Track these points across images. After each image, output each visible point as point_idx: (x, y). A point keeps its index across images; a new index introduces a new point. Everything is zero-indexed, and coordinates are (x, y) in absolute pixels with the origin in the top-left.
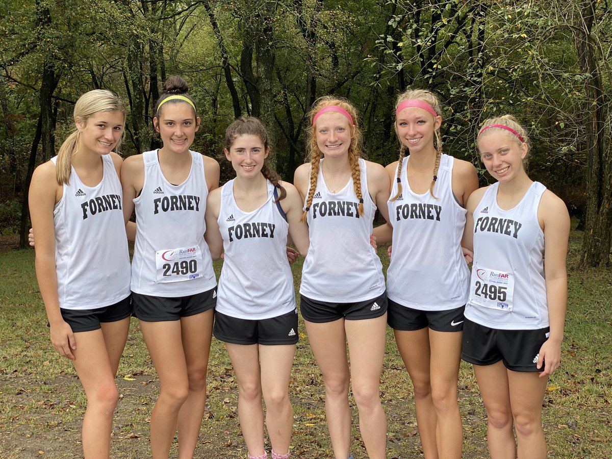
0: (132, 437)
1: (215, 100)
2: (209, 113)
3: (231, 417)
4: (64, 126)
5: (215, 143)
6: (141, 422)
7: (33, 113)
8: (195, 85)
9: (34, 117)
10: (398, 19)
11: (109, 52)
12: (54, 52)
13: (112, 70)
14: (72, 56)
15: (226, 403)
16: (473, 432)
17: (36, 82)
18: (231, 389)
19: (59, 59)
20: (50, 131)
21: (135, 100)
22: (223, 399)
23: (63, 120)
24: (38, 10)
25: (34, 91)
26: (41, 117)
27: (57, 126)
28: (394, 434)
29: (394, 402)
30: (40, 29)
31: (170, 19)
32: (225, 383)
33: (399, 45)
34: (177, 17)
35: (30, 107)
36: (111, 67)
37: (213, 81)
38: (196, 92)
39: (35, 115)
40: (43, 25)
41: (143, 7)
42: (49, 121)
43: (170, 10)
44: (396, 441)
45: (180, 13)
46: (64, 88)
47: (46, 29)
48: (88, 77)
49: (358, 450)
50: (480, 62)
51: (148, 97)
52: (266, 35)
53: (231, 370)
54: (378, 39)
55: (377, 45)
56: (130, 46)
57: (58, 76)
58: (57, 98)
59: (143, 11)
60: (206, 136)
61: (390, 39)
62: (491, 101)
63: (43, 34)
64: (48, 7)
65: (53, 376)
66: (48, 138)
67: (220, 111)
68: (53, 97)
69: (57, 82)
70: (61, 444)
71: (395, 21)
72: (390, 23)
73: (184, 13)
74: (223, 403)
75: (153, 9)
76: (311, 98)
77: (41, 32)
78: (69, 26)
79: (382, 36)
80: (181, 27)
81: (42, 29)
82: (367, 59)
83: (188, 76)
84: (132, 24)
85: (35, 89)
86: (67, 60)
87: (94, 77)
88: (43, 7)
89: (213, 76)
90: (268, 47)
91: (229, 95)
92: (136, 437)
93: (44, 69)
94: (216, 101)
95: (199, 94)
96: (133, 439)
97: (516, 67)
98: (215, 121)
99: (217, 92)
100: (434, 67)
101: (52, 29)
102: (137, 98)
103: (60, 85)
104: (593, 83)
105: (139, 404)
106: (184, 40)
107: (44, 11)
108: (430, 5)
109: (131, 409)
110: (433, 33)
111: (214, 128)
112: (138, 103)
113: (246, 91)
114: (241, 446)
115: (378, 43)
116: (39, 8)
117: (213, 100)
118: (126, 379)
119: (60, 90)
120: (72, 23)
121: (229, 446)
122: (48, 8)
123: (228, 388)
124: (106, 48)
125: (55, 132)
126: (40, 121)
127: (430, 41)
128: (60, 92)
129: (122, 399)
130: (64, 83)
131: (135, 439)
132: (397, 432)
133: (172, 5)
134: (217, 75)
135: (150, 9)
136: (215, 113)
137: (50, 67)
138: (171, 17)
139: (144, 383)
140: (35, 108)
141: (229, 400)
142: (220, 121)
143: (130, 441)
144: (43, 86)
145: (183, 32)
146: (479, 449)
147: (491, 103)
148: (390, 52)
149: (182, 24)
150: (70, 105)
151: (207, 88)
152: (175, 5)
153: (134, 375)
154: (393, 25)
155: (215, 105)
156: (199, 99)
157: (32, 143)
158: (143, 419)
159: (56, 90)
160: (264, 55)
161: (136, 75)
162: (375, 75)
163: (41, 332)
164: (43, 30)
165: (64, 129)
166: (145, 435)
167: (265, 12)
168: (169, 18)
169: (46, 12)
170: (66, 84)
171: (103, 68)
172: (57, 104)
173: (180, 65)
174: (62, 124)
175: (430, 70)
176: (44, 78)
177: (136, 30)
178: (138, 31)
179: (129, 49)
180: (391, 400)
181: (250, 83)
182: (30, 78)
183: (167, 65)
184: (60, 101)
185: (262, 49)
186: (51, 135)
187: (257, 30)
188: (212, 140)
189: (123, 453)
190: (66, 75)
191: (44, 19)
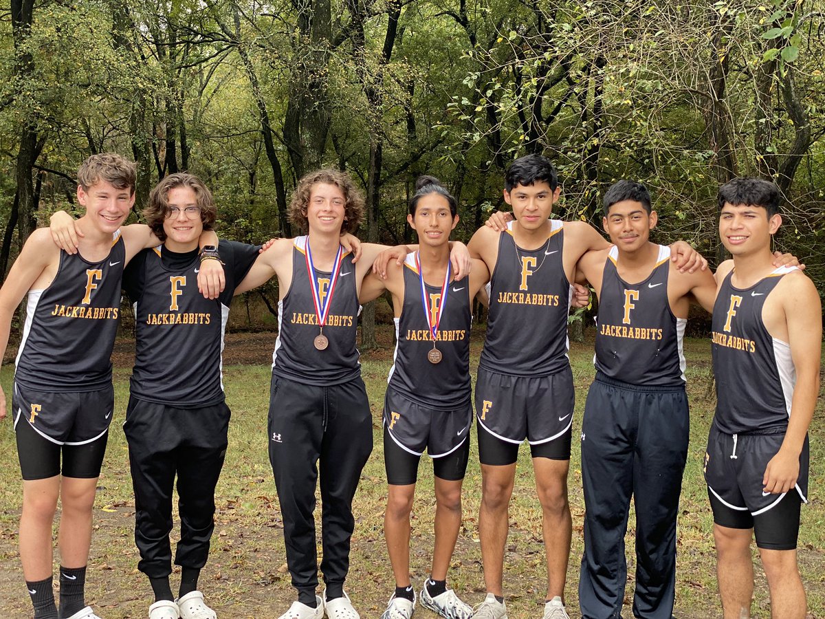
0: (104, 569)
1: (252, 175)
2: (245, 192)
3: (225, 550)
4: (50, 205)
5: (251, 231)
6: (117, 553)
7: (9, 188)
8: (227, 155)
9: (10, 192)
10: (474, 77)
11: (112, 109)
12: (36, 109)
13: (115, 133)
14: (61, 113)
15: (222, 536)
16: (509, 569)
17: (13, 146)
18: (231, 521)
19: (43, 118)
20: (30, 211)
21: (140, 173)
22: (219, 532)
23: (49, 197)
24: (16, 55)
25: (10, 158)
26: (18, 193)
27: (40, 206)
28: (415, 570)
29: (423, 538)
30: (17, 79)
31: (193, 67)
32: (225, 516)
33: (476, 110)
34: (204, 64)
35: (4, 179)
36: (114, 128)
37: (250, 149)
38: (228, 163)
39: (11, 190)
40: (21, 74)
41: (158, 50)
42: (28, 198)
43: (194, 55)
44: (416, 577)
45: (206, 60)
46: (51, 154)
47: (25, 79)
48: (83, 142)
49: (369, 585)
50: (584, 133)
51: (162, 169)
52: (312, 92)
53: (234, 502)
54: (451, 102)
55: (449, 109)
56: (134, 103)
57: (43, 140)
58: (40, 168)
59: (157, 56)
60: (240, 222)
61: (465, 101)
62: (594, 183)
63: (22, 86)
64: (29, 50)
65: (16, 506)
66: (26, 220)
67: (259, 189)
68: (36, 167)
69: (40, 148)
70: (20, 575)
71: (471, 79)
72: (465, 82)
73: (213, 60)
74: (219, 536)
75: (171, 54)
76: (375, 174)
77: (19, 84)
78: (57, 75)
79: (456, 97)
80: (209, 77)
81: (20, 79)
82: (436, 126)
83: (217, 142)
84: (138, 75)
85: (12, 156)
86: (53, 119)
87: (91, 140)
88: (22, 51)
89: (250, 143)
90: (315, 108)
91: (270, 169)
92: (110, 569)
93: (24, 130)
94: (254, 177)
95: (231, 166)
96: (106, 571)
97: (628, 141)
98: (252, 202)
99: (256, 164)
100: (520, 138)
101: (33, 80)
102: (143, 171)
103: (45, 151)
104: (724, 163)
105: (117, 535)
106: (213, 95)
107: (24, 56)
108: (517, 60)
109: (107, 541)
110: (520, 96)
111: (251, 211)
112: (143, 176)
113: (292, 164)
114: (232, 580)
115: (450, 107)
116: (17, 52)
117: (250, 174)
118: (105, 510)
119: (46, 157)
120: (62, 70)
121: (218, 579)
122: (29, 53)
123: (227, 521)
124: (107, 103)
125: (38, 213)
126: (17, 198)
127: (517, 105)
128: (45, 159)
129: (97, 530)
130: (51, 148)
131: (108, 571)
132: (419, 568)
133: (196, 48)
134: (255, 141)
135: (168, 53)
136: (253, 192)
137: (32, 128)
138: (195, 65)
139: (126, 514)
140: (11, 181)
141: (226, 532)
142: (260, 202)
143: (102, 572)
144: (21, 152)
145: (212, 84)
146: (511, 586)
147: (594, 186)
148: (465, 118)
149: (211, 73)
150: (58, 178)
151: (242, 158)
152: (202, 50)
153: (115, 506)
154: (469, 85)
155: (252, 181)
156: (232, 172)
157: (6, 227)
158: (120, 551)
159: (40, 157)
160: (310, 118)
161: (142, 140)
162: (446, 147)
163: (6, 464)
164: (22, 81)
165: (50, 210)
166: (120, 567)
167: (312, 63)
168: (193, 65)
169: (27, 57)
170: (54, 150)
171: (104, 130)
172: (40, 176)
173: (207, 127)
174: (47, 202)
175: (516, 142)
176: (23, 143)
177: (142, 83)
178: (145, 84)
179: (134, 107)
180: (420, 536)
181: (296, 154)
182: (5, 141)
183: (188, 126)
184: (46, 172)
185: (308, 110)
186: (30, 217)
187: (302, 85)
188: (247, 227)
189: (93, 584)
190: (54, 138)
191: (24, 66)
